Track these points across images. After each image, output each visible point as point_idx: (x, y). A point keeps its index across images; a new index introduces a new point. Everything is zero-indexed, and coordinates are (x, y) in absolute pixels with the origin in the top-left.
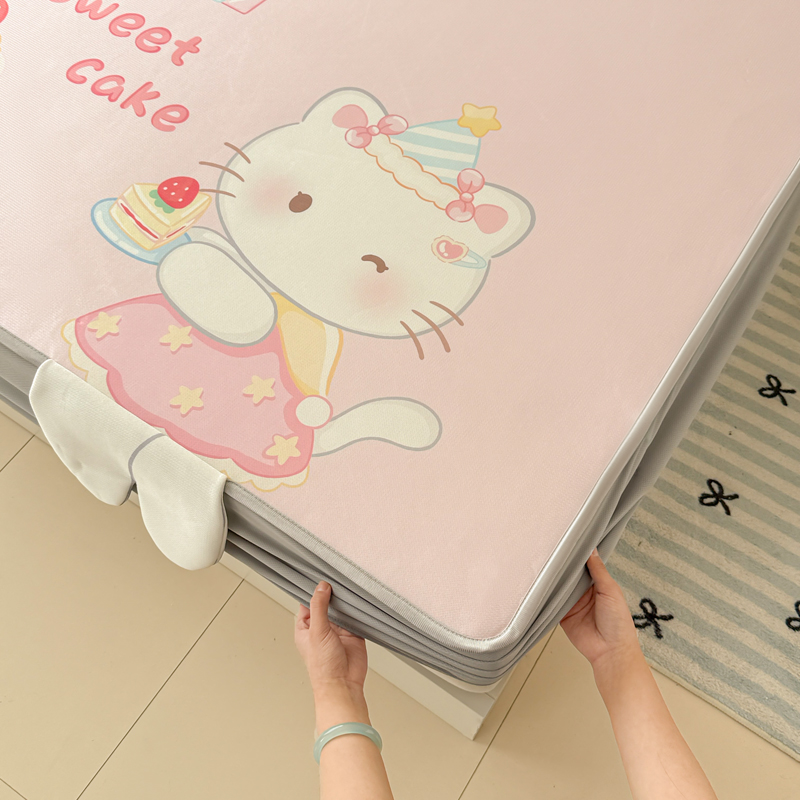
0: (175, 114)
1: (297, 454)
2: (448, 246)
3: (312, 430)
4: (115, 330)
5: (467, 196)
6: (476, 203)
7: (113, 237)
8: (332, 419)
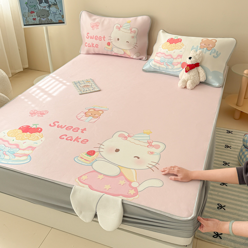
0: (86, 141)
1: (135, 192)
2: (150, 152)
3: (136, 187)
4: (87, 178)
5: (150, 144)
6: (153, 145)
7: (81, 163)
8: (139, 185)
